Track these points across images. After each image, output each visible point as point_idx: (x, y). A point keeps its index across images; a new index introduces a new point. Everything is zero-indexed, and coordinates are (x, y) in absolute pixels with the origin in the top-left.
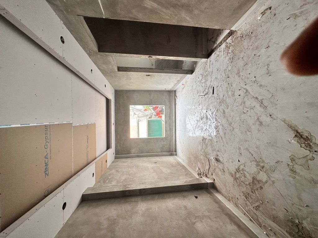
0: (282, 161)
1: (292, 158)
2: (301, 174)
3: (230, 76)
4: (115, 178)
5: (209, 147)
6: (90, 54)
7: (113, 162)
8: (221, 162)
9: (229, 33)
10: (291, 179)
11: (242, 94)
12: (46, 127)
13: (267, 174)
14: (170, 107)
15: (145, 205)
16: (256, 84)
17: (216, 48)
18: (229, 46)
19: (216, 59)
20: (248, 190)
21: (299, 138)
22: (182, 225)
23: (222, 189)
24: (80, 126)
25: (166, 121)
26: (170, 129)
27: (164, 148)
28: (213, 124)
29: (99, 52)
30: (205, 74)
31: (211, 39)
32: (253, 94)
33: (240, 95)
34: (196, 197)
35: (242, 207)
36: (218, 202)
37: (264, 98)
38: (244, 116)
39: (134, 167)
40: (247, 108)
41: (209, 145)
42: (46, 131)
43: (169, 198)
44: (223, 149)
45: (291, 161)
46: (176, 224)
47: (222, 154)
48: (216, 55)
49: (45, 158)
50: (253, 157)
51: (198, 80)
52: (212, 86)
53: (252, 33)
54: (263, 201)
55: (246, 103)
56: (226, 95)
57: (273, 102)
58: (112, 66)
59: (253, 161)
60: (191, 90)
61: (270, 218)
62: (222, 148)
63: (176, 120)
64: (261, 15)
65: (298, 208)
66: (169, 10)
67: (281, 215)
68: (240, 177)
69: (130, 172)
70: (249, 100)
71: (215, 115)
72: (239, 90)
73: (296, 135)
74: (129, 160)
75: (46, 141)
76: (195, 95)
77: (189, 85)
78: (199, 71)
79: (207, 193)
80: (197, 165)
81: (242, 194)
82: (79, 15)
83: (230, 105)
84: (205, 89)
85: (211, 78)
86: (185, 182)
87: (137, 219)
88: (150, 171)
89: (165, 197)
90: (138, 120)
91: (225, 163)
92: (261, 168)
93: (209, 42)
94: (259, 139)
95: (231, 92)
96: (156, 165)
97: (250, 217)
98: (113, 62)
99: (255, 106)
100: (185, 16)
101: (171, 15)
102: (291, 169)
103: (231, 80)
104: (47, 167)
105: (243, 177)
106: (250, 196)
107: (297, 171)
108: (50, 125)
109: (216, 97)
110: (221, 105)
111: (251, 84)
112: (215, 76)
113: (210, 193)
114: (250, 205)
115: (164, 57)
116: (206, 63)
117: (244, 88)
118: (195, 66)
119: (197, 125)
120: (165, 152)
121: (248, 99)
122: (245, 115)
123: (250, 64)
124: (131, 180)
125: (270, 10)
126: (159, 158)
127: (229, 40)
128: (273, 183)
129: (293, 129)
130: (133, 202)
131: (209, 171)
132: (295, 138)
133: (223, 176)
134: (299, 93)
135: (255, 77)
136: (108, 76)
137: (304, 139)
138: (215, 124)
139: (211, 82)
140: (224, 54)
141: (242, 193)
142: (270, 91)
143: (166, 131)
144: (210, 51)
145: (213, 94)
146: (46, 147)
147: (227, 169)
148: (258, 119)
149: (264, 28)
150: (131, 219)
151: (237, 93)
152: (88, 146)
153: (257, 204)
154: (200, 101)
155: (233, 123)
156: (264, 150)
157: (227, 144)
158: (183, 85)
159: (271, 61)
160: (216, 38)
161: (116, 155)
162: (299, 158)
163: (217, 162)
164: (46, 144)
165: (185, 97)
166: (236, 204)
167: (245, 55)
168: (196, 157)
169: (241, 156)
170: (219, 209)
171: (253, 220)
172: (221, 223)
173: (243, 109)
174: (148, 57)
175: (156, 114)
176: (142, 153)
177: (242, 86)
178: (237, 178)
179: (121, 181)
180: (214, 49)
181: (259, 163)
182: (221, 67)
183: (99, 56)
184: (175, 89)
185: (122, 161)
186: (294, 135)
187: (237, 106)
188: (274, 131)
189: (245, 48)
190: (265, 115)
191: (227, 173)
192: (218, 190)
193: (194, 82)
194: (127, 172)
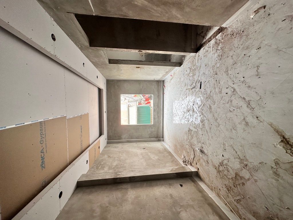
0: (266, 162)
1: (277, 162)
2: (284, 178)
3: (218, 73)
4: (107, 164)
5: (195, 139)
6: (81, 49)
7: (105, 147)
8: (206, 154)
9: (219, 29)
10: (274, 181)
11: (230, 93)
12: (41, 124)
13: (250, 173)
14: (159, 96)
15: (134, 192)
16: (244, 84)
17: (204, 43)
18: (218, 42)
19: (205, 55)
20: (230, 183)
21: (285, 144)
22: (168, 214)
23: (206, 178)
24: (74, 118)
25: (155, 109)
26: (158, 117)
27: (153, 134)
28: (199, 118)
29: (90, 46)
30: (193, 68)
31: (200, 33)
32: (240, 94)
33: (227, 93)
34: (181, 186)
35: (223, 198)
36: (201, 191)
37: (252, 99)
38: (229, 115)
39: (124, 152)
40: (233, 107)
41: (194, 136)
42: (41, 127)
43: (157, 185)
44: (208, 143)
45: (274, 164)
46: (163, 213)
47: (206, 146)
48: (205, 50)
49: (41, 152)
50: (237, 155)
51: (186, 73)
52: (199, 81)
53: (243, 32)
54: (244, 196)
55: (233, 102)
56: (213, 91)
57: (261, 105)
58: (104, 59)
59: (237, 158)
60: (179, 82)
61: (250, 212)
62: (207, 141)
63: (164, 109)
64: (254, 14)
65: (279, 209)
66: (160, 7)
67: (262, 212)
68: (223, 171)
69: (121, 158)
70: (236, 100)
71: (201, 109)
72: (227, 88)
73: (282, 141)
74: (120, 145)
75: (41, 137)
76: (182, 87)
77: (177, 77)
78: (187, 65)
79: (191, 181)
80: (183, 153)
81: (224, 187)
82: (69, 13)
83: (216, 102)
84: (193, 83)
85: (199, 72)
86: (171, 171)
87: (127, 207)
88: (139, 157)
89: (153, 185)
90: (129, 105)
91: (209, 156)
92: (244, 166)
93: (198, 36)
94: (244, 138)
95: (218, 89)
96: (145, 151)
97: (231, 209)
98: (104, 56)
99: (242, 106)
100: (176, 14)
101: (162, 12)
102: (275, 172)
103: (219, 77)
104: (43, 160)
105: (226, 171)
106: (232, 190)
107: (280, 174)
108: (44, 121)
109: (203, 92)
110: (208, 100)
111: (240, 84)
112: (203, 71)
113: (194, 181)
114: (231, 197)
115: (153, 51)
116: (195, 57)
117: (232, 86)
118: (183, 59)
119: (183, 116)
120: (154, 138)
121: (235, 98)
122: (231, 113)
123: (239, 64)
124: (122, 166)
125: (264, 9)
126: (148, 144)
127: (219, 36)
128: (256, 182)
129: (280, 134)
130: (123, 189)
131: (194, 160)
132: (281, 143)
133: (207, 167)
134: (289, 100)
135: (244, 77)
136: (100, 67)
137: (290, 145)
138: (201, 118)
139: (199, 76)
140: (213, 51)
141: (224, 185)
142: (258, 93)
143: (154, 119)
144: (198, 45)
145: (200, 88)
146: (42, 143)
147: (211, 161)
148: (244, 119)
149: (257, 27)
150: (121, 207)
151: (224, 91)
152: (82, 135)
153: (238, 198)
154: (187, 94)
155: (219, 120)
156: (249, 149)
157: (212, 138)
158: (171, 76)
159: (261, 63)
160: (206, 33)
161: (108, 140)
162: (284, 163)
163: (201, 153)
164: (42, 139)
165: (173, 88)
166: (218, 194)
167: (235, 53)
168: (182, 146)
169: (225, 151)
170: (202, 198)
171: (233, 211)
172: (204, 213)
173: (230, 108)
174: (138, 52)
175: (145, 100)
176: (132, 138)
177: (230, 84)
178: (220, 171)
179: (113, 167)
180: (203, 44)
181: (243, 161)
182: (210, 63)
183: (90, 50)
184: (163, 79)
185: (113, 146)
186: (280, 140)
187: (224, 104)
188: (259, 133)
189: (236, 47)
190: (252, 117)
191: (211, 165)
192: (202, 178)
193: (182, 74)
194: (118, 158)
